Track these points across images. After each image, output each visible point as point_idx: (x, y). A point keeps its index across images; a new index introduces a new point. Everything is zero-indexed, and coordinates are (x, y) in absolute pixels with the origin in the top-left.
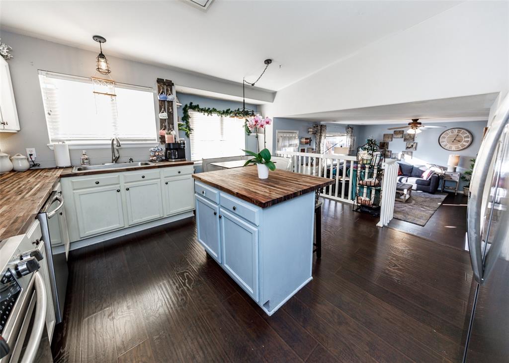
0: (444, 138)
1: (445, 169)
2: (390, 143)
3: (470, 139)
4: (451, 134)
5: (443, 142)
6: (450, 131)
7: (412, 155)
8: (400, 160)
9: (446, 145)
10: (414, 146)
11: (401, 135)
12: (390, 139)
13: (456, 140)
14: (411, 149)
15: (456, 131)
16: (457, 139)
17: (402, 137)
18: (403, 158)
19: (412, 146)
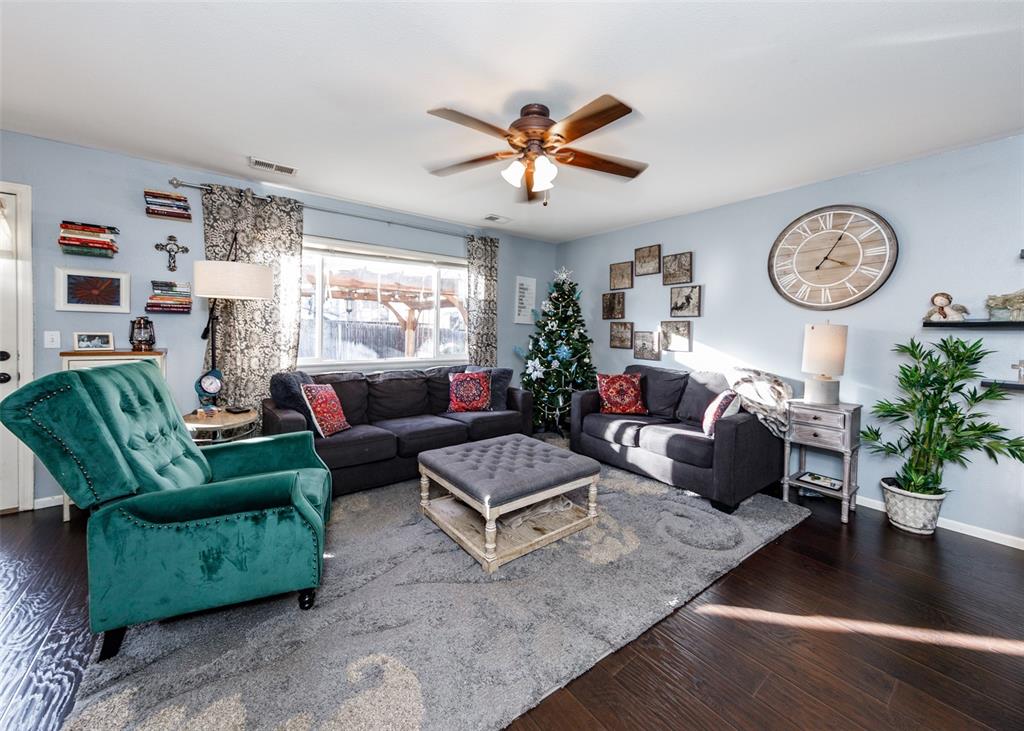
0: (788, 255)
1: (798, 389)
2: (629, 293)
3: (886, 250)
4: (811, 236)
5: (785, 273)
6: (804, 223)
7: (689, 335)
8: (658, 357)
9: (797, 286)
10: (694, 301)
11: (652, 265)
12: (627, 282)
13: (832, 260)
14: (684, 312)
15: (830, 222)
16: (838, 254)
17: (660, 272)
18: (666, 349)
19: (688, 298)
